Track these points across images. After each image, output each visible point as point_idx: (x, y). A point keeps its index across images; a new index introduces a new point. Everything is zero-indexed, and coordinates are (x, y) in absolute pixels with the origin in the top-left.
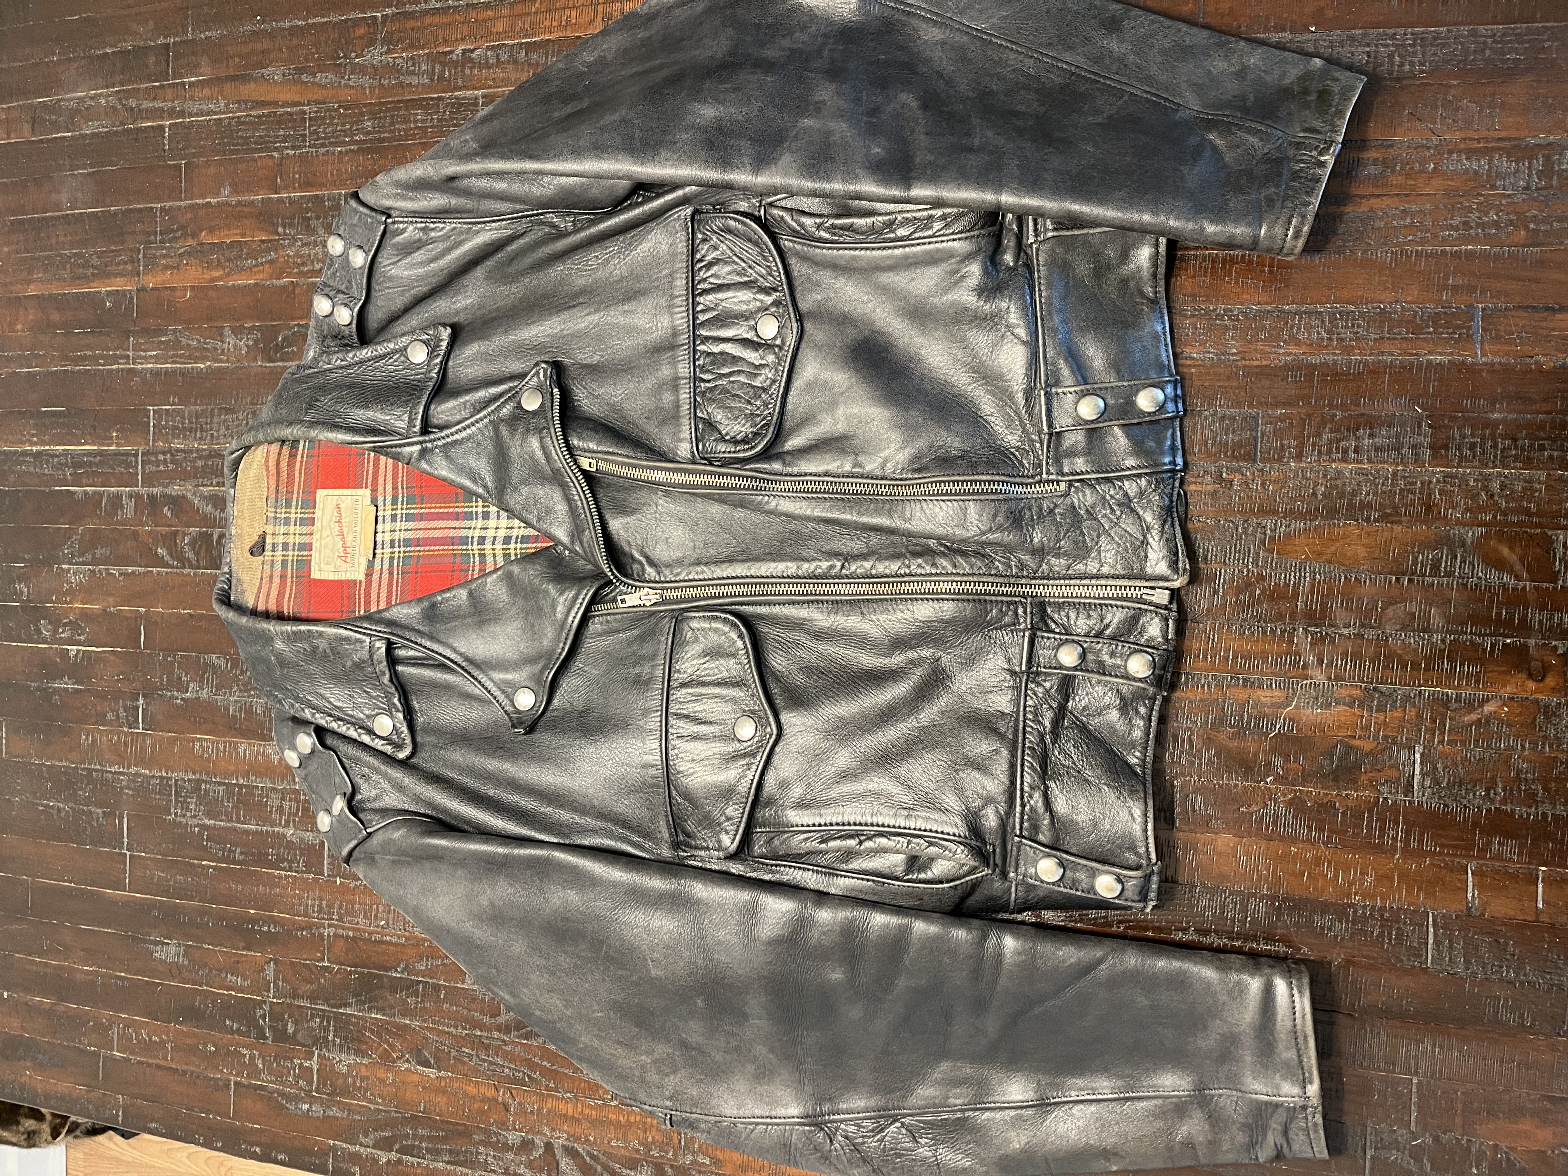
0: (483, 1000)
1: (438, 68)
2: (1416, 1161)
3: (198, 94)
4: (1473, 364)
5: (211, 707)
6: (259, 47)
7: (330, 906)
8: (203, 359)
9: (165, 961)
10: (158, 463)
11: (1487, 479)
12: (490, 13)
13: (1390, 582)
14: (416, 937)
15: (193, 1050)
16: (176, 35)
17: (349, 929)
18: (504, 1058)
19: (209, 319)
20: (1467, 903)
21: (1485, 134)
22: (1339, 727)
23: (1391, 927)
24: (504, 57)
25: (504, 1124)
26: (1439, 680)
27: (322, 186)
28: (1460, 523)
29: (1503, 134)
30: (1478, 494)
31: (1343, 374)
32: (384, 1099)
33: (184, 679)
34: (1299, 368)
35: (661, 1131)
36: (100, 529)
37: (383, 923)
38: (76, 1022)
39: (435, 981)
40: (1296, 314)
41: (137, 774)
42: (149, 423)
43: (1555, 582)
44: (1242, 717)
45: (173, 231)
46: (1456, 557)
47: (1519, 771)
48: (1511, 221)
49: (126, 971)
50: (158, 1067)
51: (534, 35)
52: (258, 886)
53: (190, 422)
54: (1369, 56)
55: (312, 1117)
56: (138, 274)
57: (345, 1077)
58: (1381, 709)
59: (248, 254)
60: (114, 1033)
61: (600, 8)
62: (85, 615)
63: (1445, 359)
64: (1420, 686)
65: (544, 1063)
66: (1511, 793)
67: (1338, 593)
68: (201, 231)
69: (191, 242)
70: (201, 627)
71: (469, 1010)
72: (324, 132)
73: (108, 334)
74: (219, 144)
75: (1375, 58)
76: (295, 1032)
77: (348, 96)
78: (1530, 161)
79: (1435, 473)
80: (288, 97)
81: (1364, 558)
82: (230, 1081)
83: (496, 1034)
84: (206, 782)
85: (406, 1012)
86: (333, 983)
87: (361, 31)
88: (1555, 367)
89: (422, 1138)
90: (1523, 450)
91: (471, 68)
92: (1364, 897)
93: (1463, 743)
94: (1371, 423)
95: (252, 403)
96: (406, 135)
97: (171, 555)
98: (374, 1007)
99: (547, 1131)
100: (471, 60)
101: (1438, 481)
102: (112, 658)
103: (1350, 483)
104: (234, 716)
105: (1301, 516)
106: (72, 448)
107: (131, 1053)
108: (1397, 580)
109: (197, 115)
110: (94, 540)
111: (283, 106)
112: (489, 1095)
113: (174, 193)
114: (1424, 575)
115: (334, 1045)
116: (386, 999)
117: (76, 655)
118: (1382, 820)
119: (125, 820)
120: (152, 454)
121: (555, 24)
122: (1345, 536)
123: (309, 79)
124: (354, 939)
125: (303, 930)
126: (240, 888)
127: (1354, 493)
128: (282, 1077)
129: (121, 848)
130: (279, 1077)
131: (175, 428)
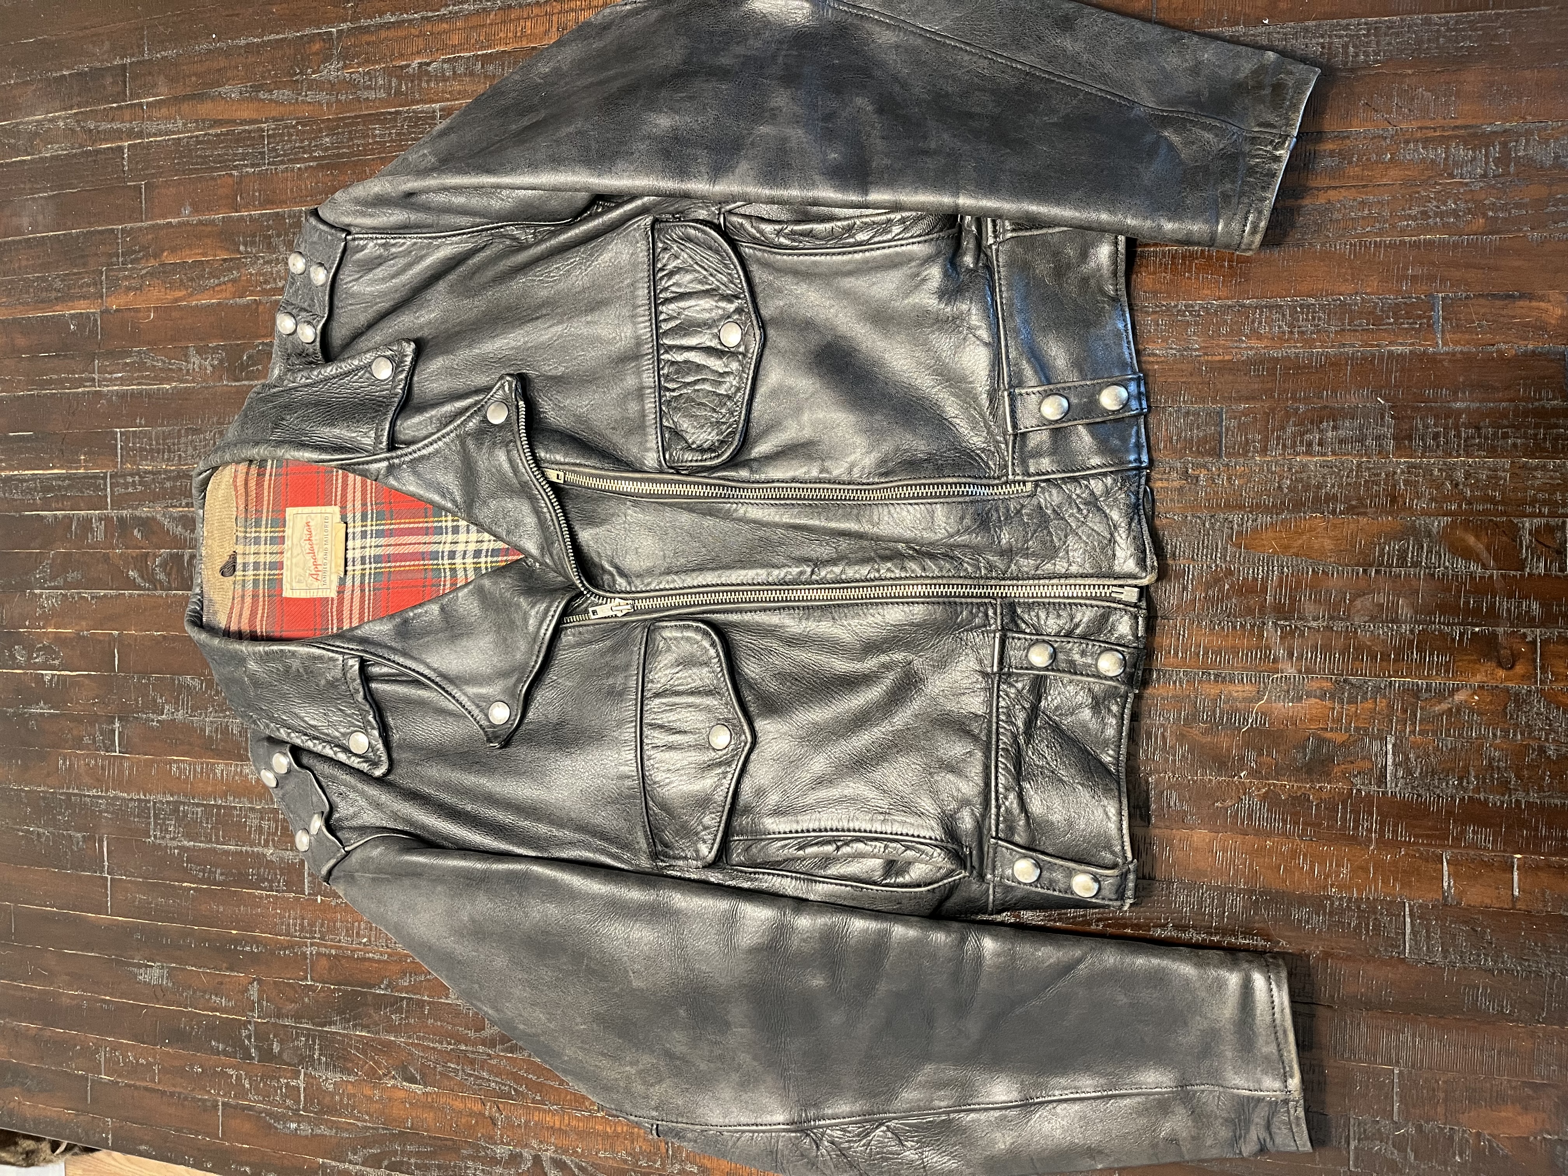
0: (467, 1014)
1: (394, 80)
2: (1399, 1151)
3: (155, 114)
4: (1434, 353)
5: (187, 728)
6: (215, 65)
7: (312, 924)
8: (169, 380)
9: (149, 983)
10: (126, 485)
11: (1452, 468)
12: (445, 26)
13: (1358, 574)
14: (399, 953)
15: (180, 1072)
16: (132, 56)
17: (332, 947)
18: (490, 1072)
19: (173, 340)
20: (1443, 893)
21: (1442, 122)
22: (1311, 720)
23: (1368, 918)
24: (461, 70)
25: (491, 1138)
26: (1409, 669)
27: (283, 203)
28: (1425, 513)
29: (1459, 122)
30: (1443, 483)
31: (1304, 367)
32: (371, 1116)
33: (160, 701)
34: (1262, 362)
35: (648, 1141)
36: (71, 554)
37: (365, 940)
38: (61, 1047)
39: (418, 997)
40: (1256, 308)
41: (116, 798)
42: (116, 445)
43: (1523, 569)
44: (1214, 711)
45: (135, 252)
46: (1422, 547)
47: (1491, 760)
48: (1469, 209)
49: (111, 995)
50: (146, 1089)
51: (489, 47)
52: (239, 906)
53: (158, 444)
54: (1323, 48)
55: (300, 1136)
56: (102, 297)
57: (332, 1095)
58: (1352, 700)
59: (210, 273)
60: (101, 1057)
61: (555, 18)
62: (59, 639)
63: (1407, 349)
64: (1390, 676)
65: (530, 1076)
66: (1484, 782)
67: (1306, 585)
68: (163, 251)
69: (153, 262)
70: (174, 648)
71: (454, 1025)
72: (282, 149)
73: (73, 357)
74: (178, 163)
75: (1330, 48)
76: (281, 1052)
77: (306, 112)
78: (1487, 147)
79: (1399, 464)
80: (246, 115)
81: (1331, 551)
82: (217, 1101)
83: (481, 1049)
84: (184, 804)
85: (391, 1029)
86: (317, 1001)
87: (317, 47)
88: (1516, 355)
89: (410, 1154)
90: (1486, 438)
91: (428, 82)
92: (1340, 888)
93: (1435, 733)
94: (1335, 415)
95: (218, 423)
96: (365, 150)
97: (142, 577)
98: (359, 1025)
99: (534, 1143)
100: (427, 73)
101: (1403, 472)
102: (87, 682)
103: (1315, 476)
104: (210, 737)
105: (1267, 510)
106: (41, 472)
107: (119, 1076)
108: (1365, 571)
109: (155, 135)
110: (65, 563)
111: (241, 124)
112: (475, 1109)
113: (135, 214)
114: (1391, 566)
115: (320, 1063)
116: (370, 1017)
117: (51, 681)
118: (1356, 812)
119: (105, 843)
120: (121, 476)
121: (510, 35)
122: (1311, 530)
123: (267, 96)
124: (336, 957)
125: (285, 949)
126: (221, 910)
127: (1319, 487)
128: (269, 1097)
129: (102, 871)
130: (266, 1097)
131: (142, 449)
